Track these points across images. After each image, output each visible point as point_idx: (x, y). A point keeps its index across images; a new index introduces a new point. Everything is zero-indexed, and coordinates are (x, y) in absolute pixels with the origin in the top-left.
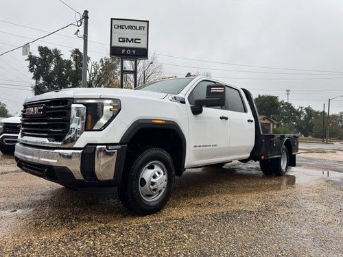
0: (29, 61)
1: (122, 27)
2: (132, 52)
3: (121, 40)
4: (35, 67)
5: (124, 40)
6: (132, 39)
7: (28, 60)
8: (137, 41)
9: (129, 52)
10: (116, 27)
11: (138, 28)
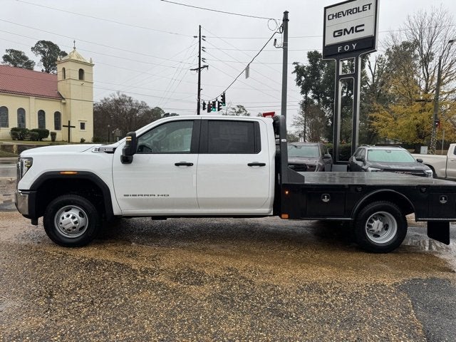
0: (296, 74)
1: (337, 15)
2: (351, 47)
3: (336, 34)
4: (303, 78)
5: (340, 33)
6: (352, 28)
7: (294, 72)
8: (358, 29)
9: (347, 48)
10: (331, 17)
11: (361, 9)
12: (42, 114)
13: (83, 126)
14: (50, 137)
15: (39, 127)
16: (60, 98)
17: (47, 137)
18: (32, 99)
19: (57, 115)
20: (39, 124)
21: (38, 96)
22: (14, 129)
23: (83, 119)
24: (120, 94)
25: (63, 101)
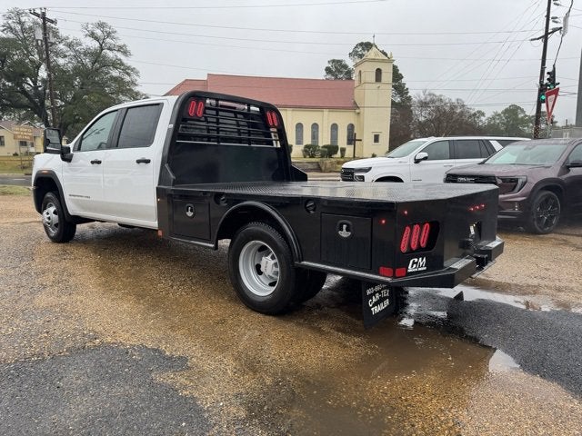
12: (334, 127)
13: (376, 139)
14: (339, 152)
15: (331, 142)
16: (355, 107)
17: (336, 153)
18: (326, 112)
19: (351, 127)
20: (332, 139)
21: (332, 108)
22: (306, 146)
23: (377, 130)
24: (427, 93)
25: (357, 111)
